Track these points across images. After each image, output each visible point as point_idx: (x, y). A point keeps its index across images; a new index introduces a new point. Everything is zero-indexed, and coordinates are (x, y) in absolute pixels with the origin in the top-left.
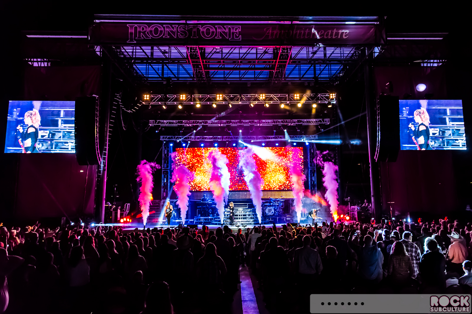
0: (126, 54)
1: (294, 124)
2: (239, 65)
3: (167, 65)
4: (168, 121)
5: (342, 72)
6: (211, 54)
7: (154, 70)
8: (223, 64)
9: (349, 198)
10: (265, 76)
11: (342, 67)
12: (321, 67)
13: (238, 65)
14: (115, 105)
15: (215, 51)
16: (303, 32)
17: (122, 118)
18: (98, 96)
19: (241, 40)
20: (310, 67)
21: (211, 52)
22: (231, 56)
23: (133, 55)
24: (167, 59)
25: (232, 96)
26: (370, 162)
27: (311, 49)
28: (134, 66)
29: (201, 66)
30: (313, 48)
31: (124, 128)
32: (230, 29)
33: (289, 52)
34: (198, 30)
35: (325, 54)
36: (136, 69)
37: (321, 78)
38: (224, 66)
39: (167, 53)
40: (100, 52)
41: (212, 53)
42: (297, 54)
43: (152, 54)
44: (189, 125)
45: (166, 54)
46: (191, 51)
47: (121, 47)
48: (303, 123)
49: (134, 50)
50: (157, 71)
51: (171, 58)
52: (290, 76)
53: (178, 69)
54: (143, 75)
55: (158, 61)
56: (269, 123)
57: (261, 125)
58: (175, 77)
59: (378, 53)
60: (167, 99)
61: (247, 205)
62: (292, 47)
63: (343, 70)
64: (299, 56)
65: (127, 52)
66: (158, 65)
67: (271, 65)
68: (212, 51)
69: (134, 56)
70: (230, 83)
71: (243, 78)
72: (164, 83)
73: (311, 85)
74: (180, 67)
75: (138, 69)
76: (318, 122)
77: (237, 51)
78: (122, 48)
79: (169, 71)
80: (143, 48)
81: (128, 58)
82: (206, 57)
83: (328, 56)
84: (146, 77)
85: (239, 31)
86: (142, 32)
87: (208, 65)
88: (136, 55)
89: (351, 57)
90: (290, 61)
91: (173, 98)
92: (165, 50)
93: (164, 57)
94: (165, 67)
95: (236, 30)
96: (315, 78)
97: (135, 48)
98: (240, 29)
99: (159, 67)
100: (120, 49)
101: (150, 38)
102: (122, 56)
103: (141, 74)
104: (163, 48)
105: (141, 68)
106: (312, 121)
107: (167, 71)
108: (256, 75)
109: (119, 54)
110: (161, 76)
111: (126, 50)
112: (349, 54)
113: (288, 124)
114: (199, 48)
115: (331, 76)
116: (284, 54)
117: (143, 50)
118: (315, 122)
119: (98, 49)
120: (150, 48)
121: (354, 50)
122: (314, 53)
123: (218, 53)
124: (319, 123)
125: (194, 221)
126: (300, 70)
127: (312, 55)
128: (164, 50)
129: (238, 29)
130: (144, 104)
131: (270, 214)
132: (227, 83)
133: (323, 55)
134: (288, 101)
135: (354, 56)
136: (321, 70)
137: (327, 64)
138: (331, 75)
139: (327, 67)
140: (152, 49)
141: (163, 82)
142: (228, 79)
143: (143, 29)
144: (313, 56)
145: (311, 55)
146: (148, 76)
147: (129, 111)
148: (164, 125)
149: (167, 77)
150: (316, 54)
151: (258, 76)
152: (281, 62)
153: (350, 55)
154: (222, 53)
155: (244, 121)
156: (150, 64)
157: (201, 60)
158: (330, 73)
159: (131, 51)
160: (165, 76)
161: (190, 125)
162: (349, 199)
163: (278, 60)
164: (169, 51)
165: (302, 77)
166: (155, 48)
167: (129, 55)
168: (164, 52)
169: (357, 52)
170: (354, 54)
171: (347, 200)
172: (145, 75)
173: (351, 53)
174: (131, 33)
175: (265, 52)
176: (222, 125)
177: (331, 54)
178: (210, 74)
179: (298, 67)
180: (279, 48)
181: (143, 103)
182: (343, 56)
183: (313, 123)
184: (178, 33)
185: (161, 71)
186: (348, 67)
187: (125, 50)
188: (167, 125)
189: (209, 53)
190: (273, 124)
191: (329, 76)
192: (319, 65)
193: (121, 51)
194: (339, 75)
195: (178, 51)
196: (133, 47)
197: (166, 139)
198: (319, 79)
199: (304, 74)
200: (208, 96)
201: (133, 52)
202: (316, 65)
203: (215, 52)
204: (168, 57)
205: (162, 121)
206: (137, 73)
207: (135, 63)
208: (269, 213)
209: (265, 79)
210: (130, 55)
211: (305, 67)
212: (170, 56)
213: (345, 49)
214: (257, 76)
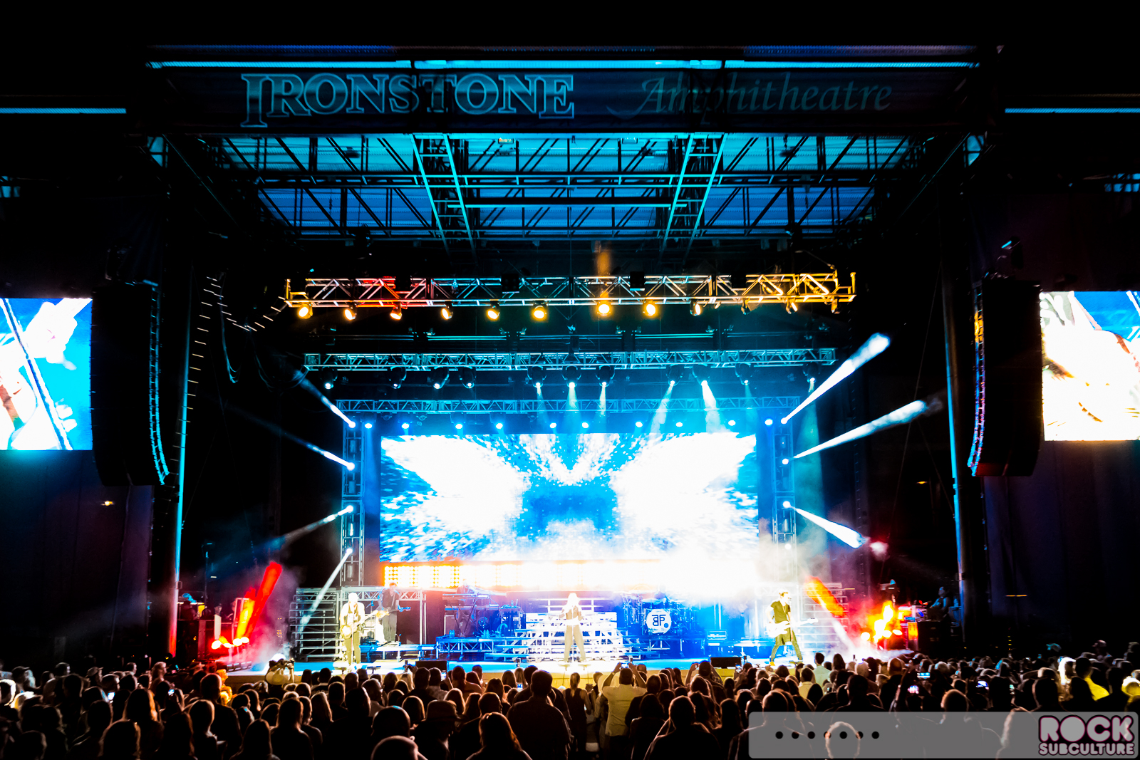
0: (237, 159)
1: (730, 365)
2: (566, 191)
3: (358, 191)
4: (359, 355)
5: (871, 208)
6: (484, 159)
7: (319, 205)
8: (520, 189)
9: (893, 582)
10: (643, 223)
11: (871, 195)
12: (810, 196)
13: (564, 189)
14: (206, 311)
15: (498, 150)
16: (755, 91)
17: (225, 348)
18: (156, 285)
19: (573, 117)
20: (777, 195)
21: (485, 153)
22: (545, 165)
23: (257, 162)
24: (355, 172)
25: (549, 281)
26: (954, 475)
27: (779, 143)
28: (261, 196)
29: (456, 194)
30: (785, 140)
31: (231, 377)
32: (540, 84)
33: (715, 150)
34: (449, 89)
35: (822, 158)
36: (267, 203)
37: (808, 227)
38: (523, 193)
39: (355, 155)
40: (163, 154)
41: (488, 155)
42: (740, 156)
43: (313, 158)
44: (421, 368)
45: (353, 160)
46: (426, 151)
47: (224, 140)
48: (758, 360)
49: (262, 147)
50: (327, 210)
51: (367, 172)
52: (717, 222)
53: (389, 204)
54: (287, 221)
55: (330, 179)
56: (655, 361)
57: (631, 368)
58: (381, 227)
59: (977, 155)
60: (357, 292)
61: (593, 603)
62: (723, 136)
63: (872, 202)
64: (745, 164)
65: (241, 155)
66: (329, 190)
67: (661, 191)
68: (487, 150)
69: (261, 166)
70: (541, 242)
71: (579, 228)
72: (347, 244)
73: (779, 250)
74: (393, 197)
75: (271, 205)
76: (801, 358)
77: (561, 147)
78: (228, 144)
79: (363, 209)
80: (287, 141)
81: (243, 171)
82: (470, 166)
83: (830, 161)
84: (294, 228)
85: (569, 89)
86: (286, 97)
87: (475, 191)
88: (265, 163)
89: (898, 165)
90: (719, 178)
91: (375, 288)
92: (351, 148)
93: (347, 168)
94: (350, 196)
95: (558, 88)
96: (792, 225)
97: (262, 142)
98: (569, 83)
99: (334, 196)
100: (221, 145)
101: (310, 114)
102: (227, 166)
103: (279, 217)
104: (346, 142)
105: (282, 199)
106: (783, 356)
107: (357, 209)
108: (618, 218)
109: (216, 159)
110: (338, 223)
111: (239, 149)
112: (892, 155)
113: (712, 365)
114: (450, 141)
115: (838, 221)
116: (699, 155)
117: (287, 149)
118: (791, 359)
119: (157, 146)
120: (306, 141)
121: (906, 144)
122: (790, 154)
123: (506, 154)
124: (804, 360)
125: (434, 651)
126: (746, 203)
127: (784, 158)
128: (348, 148)
129: (563, 84)
130: (291, 306)
131: (661, 629)
132: (531, 241)
133: (815, 161)
134: (714, 295)
135: (907, 161)
136: (811, 203)
137: (826, 185)
138: (839, 217)
139: (827, 196)
140: (314, 144)
141: (344, 242)
142: (533, 232)
143: (288, 87)
144: (785, 163)
145: (779, 160)
146: (301, 224)
147: (247, 328)
148: (348, 368)
149: (356, 225)
150: (795, 156)
151: (624, 221)
152: (692, 181)
153: (895, 159)
154: (517, 156)
155: (582, 355)
156: (307, 187)
157: (455, 176)
158: (836, 213)
159: (254, 150)
160: (350, 223)
161: (423, 367)
162: (891, 586)
163: (682, 175)
164: (362, 151)
165: (754, 226)
166: (322, 142)
167: (245, 161)
168: (348, 155)
169: (915, 151)
170: (908, 158)
171: (887, 588)
172: (292, 222)
173: (899, 154)
174: (254, 101)
175: (645, 152)
176: (516, 366)
177: (840, 156)
178: (483, 216)
179: (742, 196)
180: (687, 141)
181: (288, 302)
182: (876, 163)
183: (785, 362)
184: (390, 100)
185: (339, 209)
186: (888, 195)
187: (235, 148)
188: (356, 368)
189: (481, 156)
190: (668, 363)
191: (833, 221)
192: (803, 190)
193: (222, 151)
194: (861, 219)
195: (388, 150)
196: (258, 139)
197: (352, 408)
198: (804, 232)
199: (760, 217)
200: (476, 282)
201: (257, 154)
202: (796, 190)
203: (496, 152)
204: (358, 167)
205: (343, 356)
206: (268, 214)
207: (262, 186)
208: (656, 627)
209: (644, 231)
210: (247, 164)
211: (761, 194)
212: (364, 166)
213: (880, 143)
214: (621, 222)
